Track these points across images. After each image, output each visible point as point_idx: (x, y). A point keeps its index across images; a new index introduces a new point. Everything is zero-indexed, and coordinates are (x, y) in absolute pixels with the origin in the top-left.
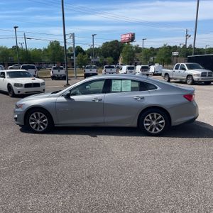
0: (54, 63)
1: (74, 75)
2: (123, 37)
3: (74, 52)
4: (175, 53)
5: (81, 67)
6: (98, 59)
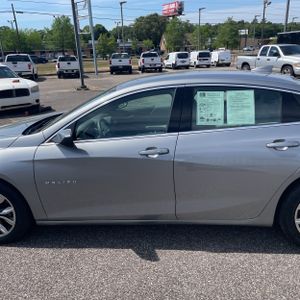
0: (63, 52)
1: (94, 69)
2: (166, 7)
3: (91, 31)
4: (243, 32)
5: (104, 56)
6: (130, 43)
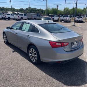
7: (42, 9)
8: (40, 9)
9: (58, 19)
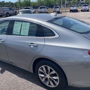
7: (11, 2)
8: (10, 2)
9: (35, 11)
